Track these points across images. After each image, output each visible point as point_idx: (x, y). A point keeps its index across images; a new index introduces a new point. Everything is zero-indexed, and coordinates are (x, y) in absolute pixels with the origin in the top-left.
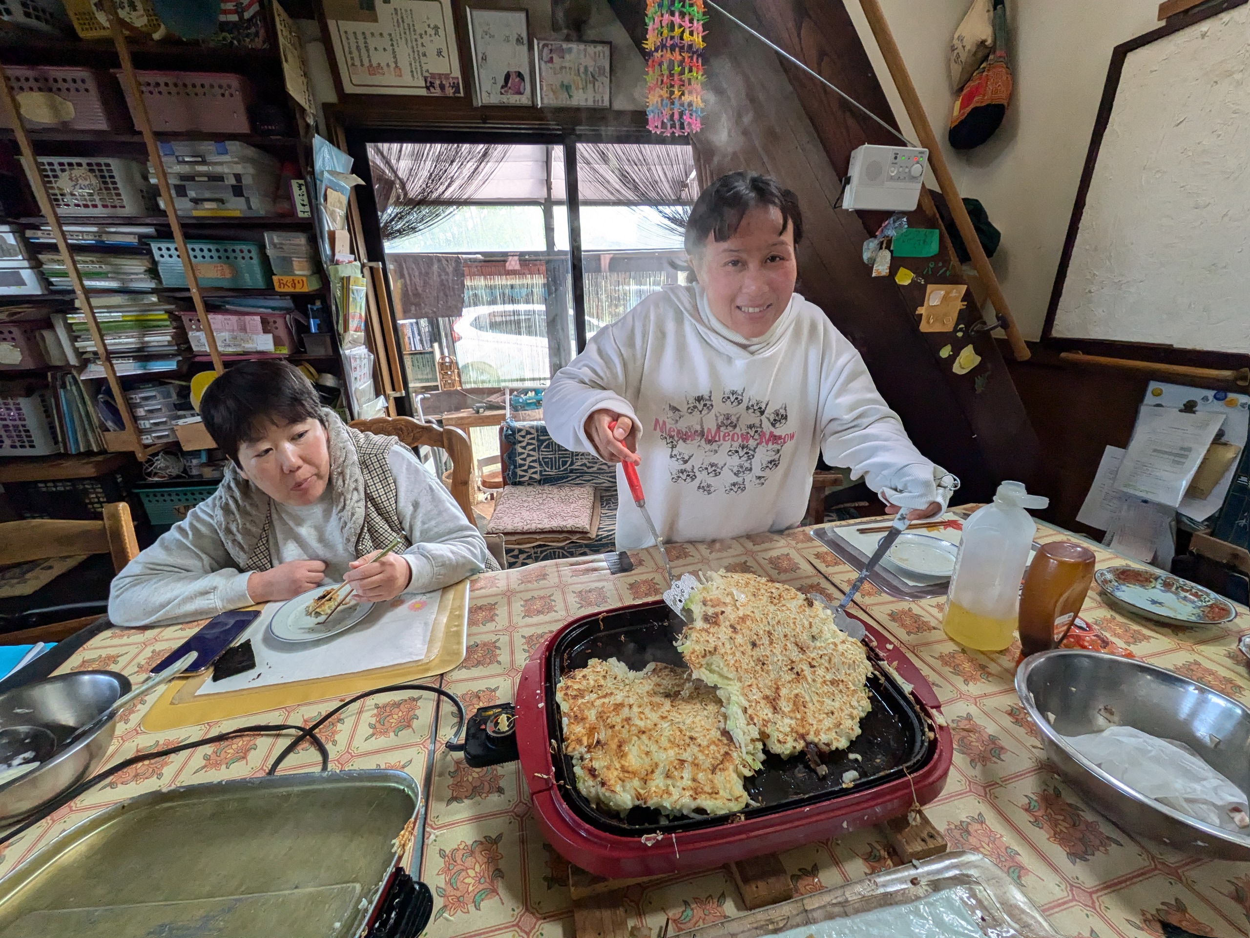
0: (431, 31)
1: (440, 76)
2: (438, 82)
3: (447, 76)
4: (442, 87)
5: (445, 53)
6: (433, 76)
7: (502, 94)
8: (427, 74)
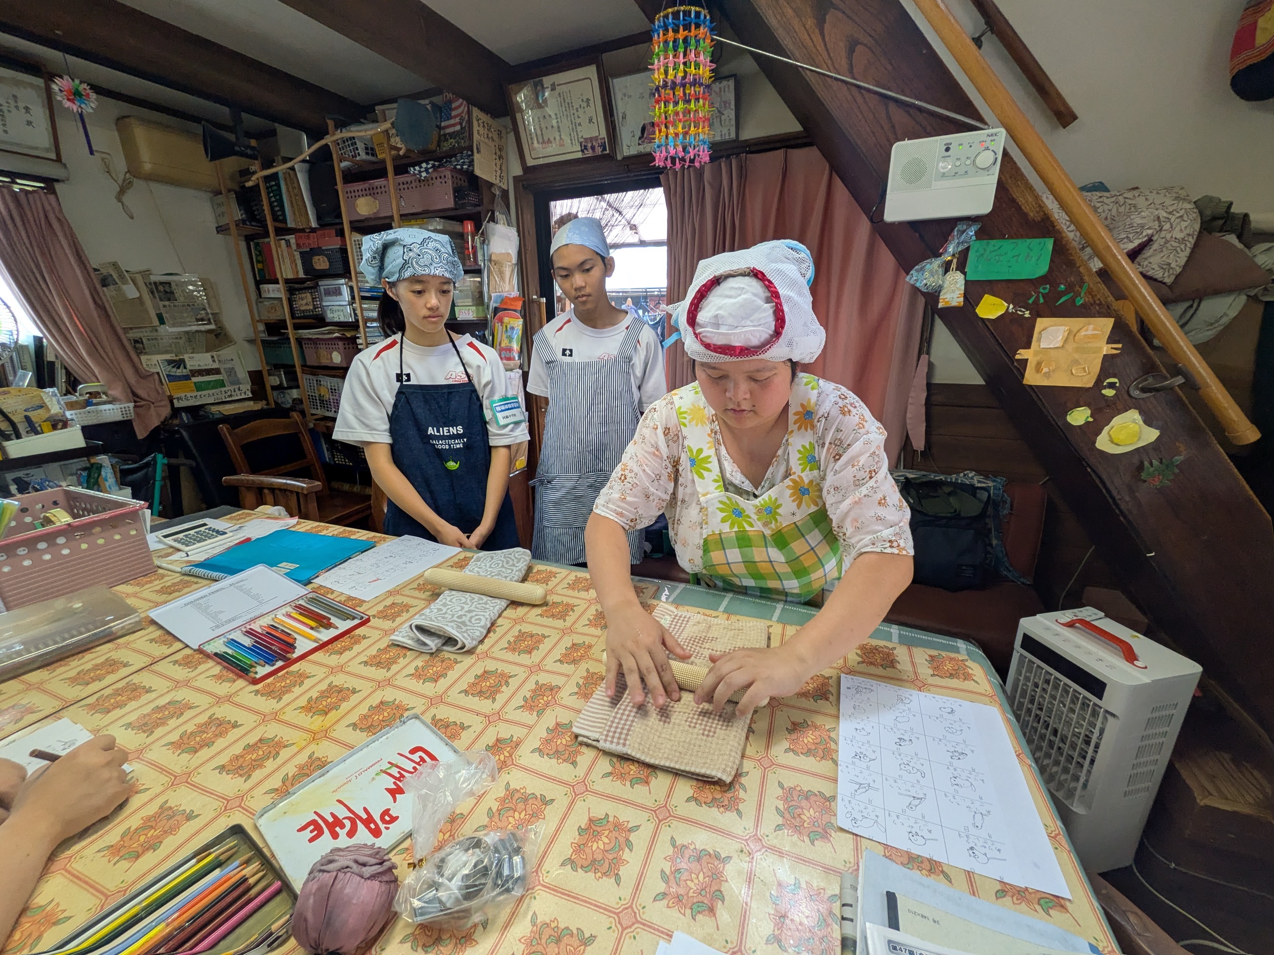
0: (585, 105)
1: (591, 139)
2: (589, 145)
3: (596, 138)
4: (593, 148)
5: (594, 120)
6: (586, 139)
7: (639, 144)
8: (582, 140)
